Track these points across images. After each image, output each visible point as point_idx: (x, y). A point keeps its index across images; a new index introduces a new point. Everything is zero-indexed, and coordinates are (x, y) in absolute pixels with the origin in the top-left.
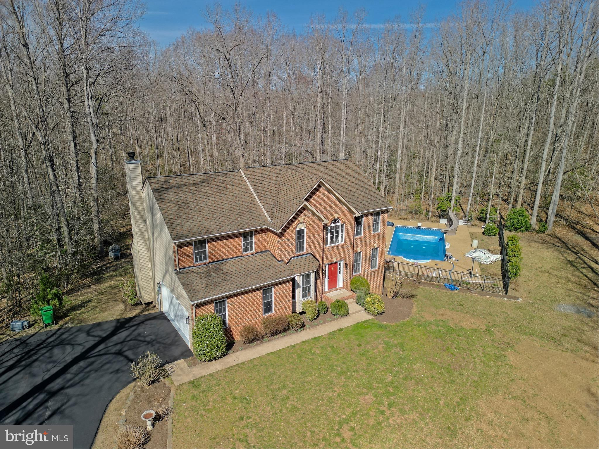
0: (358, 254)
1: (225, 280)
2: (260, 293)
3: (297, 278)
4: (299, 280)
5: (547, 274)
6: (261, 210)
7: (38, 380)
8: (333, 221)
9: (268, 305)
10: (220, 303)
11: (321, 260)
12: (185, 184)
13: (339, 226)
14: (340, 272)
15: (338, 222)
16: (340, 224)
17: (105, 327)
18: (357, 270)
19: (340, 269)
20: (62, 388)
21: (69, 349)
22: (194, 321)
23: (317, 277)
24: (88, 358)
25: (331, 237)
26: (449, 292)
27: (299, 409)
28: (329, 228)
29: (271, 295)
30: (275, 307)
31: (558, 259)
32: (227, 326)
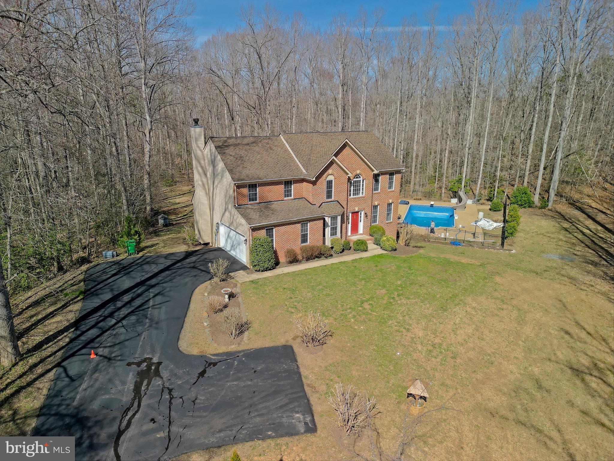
0: (375, 207)
1: (273, 214)
2: (299, 226)
3: (326, 219)
4: (328, 220)
5: (542, 236)
6: (298, 165)
7: (138, 280)
8: (356, 176)
9: (304, 237)
10: (269, 229)
11: (345, 207)
12: (239, 144)
13: (360, 181)
14: (361, 220)
15: (360, 177)
16: (361, 179)
17: (178, 255)
18: (375, 221)
19: (361, 218)
20: (158, 284)
21: (153, 266)
22: (251, 241)
23: (342, 222)
24: (171, 270)
25: (353, 189)
26: (454, 247)
27: (332, 295)
28: (352, 182)
29: (307, 229)
30: (310, 238)
31: (554, 226)
32: (274, 249)
